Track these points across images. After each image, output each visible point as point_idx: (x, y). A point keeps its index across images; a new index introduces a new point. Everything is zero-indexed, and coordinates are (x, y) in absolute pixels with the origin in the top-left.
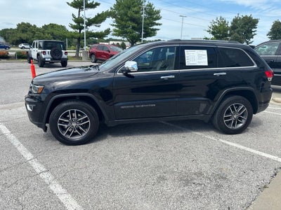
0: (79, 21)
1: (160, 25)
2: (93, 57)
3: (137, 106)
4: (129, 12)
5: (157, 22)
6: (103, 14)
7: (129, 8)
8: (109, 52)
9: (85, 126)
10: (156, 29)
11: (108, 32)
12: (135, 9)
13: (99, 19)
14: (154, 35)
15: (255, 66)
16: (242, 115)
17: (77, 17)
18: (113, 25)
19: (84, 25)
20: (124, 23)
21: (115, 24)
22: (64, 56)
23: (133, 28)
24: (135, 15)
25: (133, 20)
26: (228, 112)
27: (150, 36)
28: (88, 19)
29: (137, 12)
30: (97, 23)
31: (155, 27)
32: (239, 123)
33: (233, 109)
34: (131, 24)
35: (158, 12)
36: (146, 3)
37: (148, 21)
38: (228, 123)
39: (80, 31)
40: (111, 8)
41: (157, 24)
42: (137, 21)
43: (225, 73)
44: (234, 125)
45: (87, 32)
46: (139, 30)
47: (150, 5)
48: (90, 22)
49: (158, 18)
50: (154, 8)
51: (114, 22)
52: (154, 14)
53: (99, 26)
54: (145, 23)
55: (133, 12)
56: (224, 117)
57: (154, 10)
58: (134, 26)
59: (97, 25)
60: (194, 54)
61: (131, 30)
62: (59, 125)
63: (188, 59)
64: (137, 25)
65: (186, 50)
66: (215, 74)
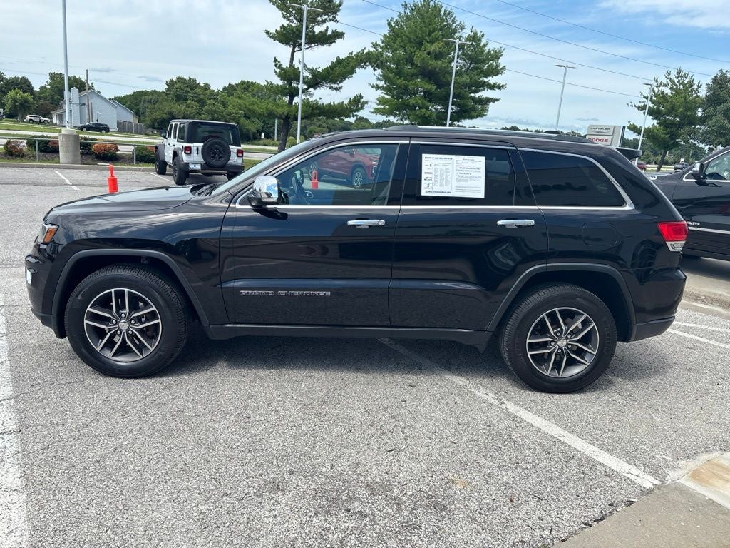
0: (290, 75)
1: (500, 87)
3: (282, 293)
4: (418, 54)
5: (492, 80)
6: (350, 58)
7: (420, 44)
9: (150, 333)
10: (488, 100)
11: (357, 103)
12: (434, 47)
13: (339, 72)
14: (481, 114)
15: (629, 207)
16: (582, 341)
17: (286, 64)
18: (377, 87)
19: (302, 86)
20: (402, 81)
21: (382, 84)
22: (235, 160)
23: (428, 95)
24: (433, 63)
25: (429, 75)
26: (541, 330)
27: (471, 118)
28: (313, 72)
29: (438, 56)
30: (334, 82)
31: (485, 94)
32: (572, 362)
33: (555, 323)
34: (422, 85)
35: (497, 55)
36: (466, 33)
37: (465, 79)
38: (540, 360)
39: (291, 101)
40: (375, 45)
41: (492, 87)
42: (437, 77)
43: (531, 222)
44: (557, 366)
45: (306, 104)
46: (443, 100)
47: (475, 38)
48: (318, 79)
49: (496, 71)
50: (485, 45)
51: (379, 79)
52: (484, 61)
53: (338, 89)
54: (458, 83)
55: (429, 53)
56: (528, 341)
57: (487, 49)
58: (430, 90)
59: (334, 86)
60: (447, 167)
61: (420, 102)
62: (86, 323)
63: (428, 179)
64: (435, 87)
65: (425, 155)
66: (500, 223)
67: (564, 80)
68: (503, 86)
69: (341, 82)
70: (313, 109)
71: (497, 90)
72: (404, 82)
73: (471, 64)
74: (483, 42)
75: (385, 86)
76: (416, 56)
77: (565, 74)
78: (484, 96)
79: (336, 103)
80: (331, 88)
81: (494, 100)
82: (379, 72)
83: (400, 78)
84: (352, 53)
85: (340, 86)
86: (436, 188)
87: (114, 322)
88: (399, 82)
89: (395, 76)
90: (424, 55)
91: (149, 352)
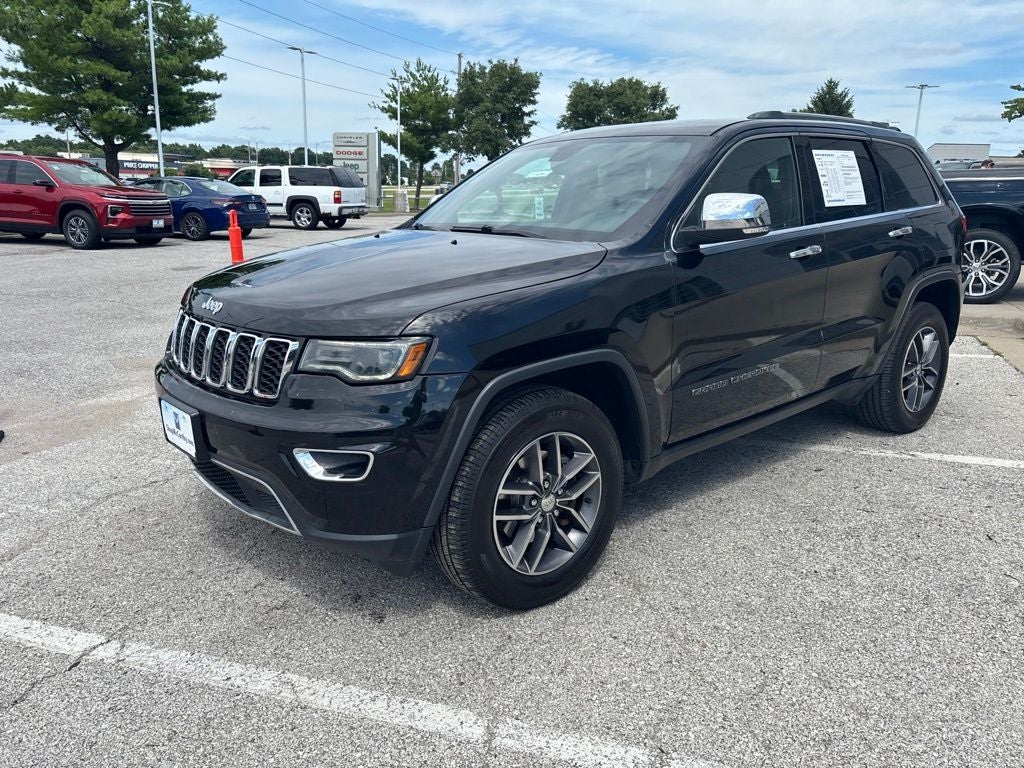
1: (219, 78)
4: (87, 19)
5: (206, 65)
8: (50, 188)
10: (202, 97)
14: (205, 116)
15: (940, 202)
16: (932, 363)
20: (65, 63)
21: (21, 68)
24: (118, 33)
27: (189, 123)
29: (121, 22)
31: (201, 87)
32: (926, 389)
35: (208, 27)
37: (174, 61)
41: (208, 76)
43: (910, 229)
44: (919, 398)
49: (213, 50)
50: (187, 10)
51: (11, 59)
52: (190, 35)
54: (165, 68)
55: (107, 17)
57: (193, 16)
58: (117, 78)
60: (833, 167)
61: (105, 97)
62: (498, 522)
63: (826, 184)
64: (129, 73)
65: (814, 152)
66: (891, 234)
67: (303, 74)
68: (222, 75)
71: (215, 82)
72: (69, 64)
73: (170, 39)
75: (23, 70)
77: (302, 60)
78: (197, 91)
81: (214, 97)
82: (16, 48)
83: (62, 55)
86: (835, 196)
87: (534, 503)
88: (60, 63)
89: (50, 54)
90: (102, 20)
91: (585, 536)
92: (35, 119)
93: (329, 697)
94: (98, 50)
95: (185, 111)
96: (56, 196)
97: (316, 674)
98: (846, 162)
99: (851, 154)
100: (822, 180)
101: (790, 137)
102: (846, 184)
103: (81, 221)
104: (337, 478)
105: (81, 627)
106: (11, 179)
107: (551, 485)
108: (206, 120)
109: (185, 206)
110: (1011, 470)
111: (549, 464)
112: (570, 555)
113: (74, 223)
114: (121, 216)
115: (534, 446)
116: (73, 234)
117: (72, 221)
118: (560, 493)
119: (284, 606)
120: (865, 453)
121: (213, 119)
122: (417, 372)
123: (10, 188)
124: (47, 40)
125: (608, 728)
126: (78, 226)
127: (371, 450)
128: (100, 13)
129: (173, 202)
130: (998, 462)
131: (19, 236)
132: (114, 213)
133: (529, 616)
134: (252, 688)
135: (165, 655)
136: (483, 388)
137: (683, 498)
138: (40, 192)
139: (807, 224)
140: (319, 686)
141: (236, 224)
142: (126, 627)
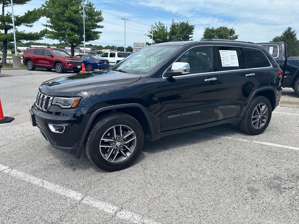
0: (4, 19)
1: (102, 27)
2: (30, 64)
3: (183, 114)
4: (67, 11)
5: (98, 24)
6: (34, 11)
7: (66, 6)
8: (52, 57)
10: (97, 33)
11: (43, 33)
12: (74, 8)
13: (31, 18)
14: (97, 38)
15: (271, 67)
18: (47, 26)
19: (13, 25)
20: (61, 23)
23: (72, 29)
24: (75, 15)
27: (93, 40)
28: (16, 17)
29: (76, 12)
30: (29, 23)
32: (262, 122)
33: (259, 109)
34: (70, 25)
35: (99, 14)
36: (86, 3)
37: (89, 23)
39: (6, 32)
40: (43, 6)
41: (99, 27)
42: (75, 21)
43: (254, 74)
44: (259, 126)
45: (17, 33)
47: (90, 5)
48: (19, 21)
49: (100, 20)
50: (94, 9)
51: (48, 22)
52: (95, 16)
53: (30, 26)
54: (87, 25)
55: (72, 11)
56: (252, 118)
57: (95, 10)
58: (75, 27)
59: (28, 25)
60: (227, 55)
61: (71, 33)
62: (101, 147)
63: (223, 60)
64: (77, 26)
65: (220, 51)
66: (246, 75)
67: (125, 25)
68: (103, 26)
69: (33, 23)
70: (21, 36)
71: (101, 28)
72: (62, 24)
73: (89, 17)
74: (94, 7)
75: (51, 25)
76: (66, 12)
77: (125, 22)
78: (96, 31)
79: (33, 33)
80: (27, 26)
81: (100, 33)
82: (49, 19)
83: (60, 21)
84: (35, 9)
85: (32, 24)
86: (226, 64)
87: (114, 143)
88: (60, 23)
89: (57, 21)
90: (70, 12)
91: (131, 154)
92: (54, 38)
93: (50, 186)
94: (70, 20)
95: (92, 36)
96: (54, 59)
97: (50, 181)
98: (232, 54)
99: (235, 51)
100: (222, 59)
101: (211, 46)
102: (231, 60)
103: (60, 66)
104: (57, 132)
105: (5, 165)
106: (43, 54)
107: (119, 139)
108: (97, 39)
109: (88, 62)
110: (280, 148)
111: (118, 133)
112: (125, 158)
113: (58, 66)
114: (70, 65)
115: (113, 128)
116: (57, 69)
117: (57, 66)
118: (122, 141)
119: (54, 165)
120: (238, 140)
121: (99, 39)
122: (77, 106)
123: (42, 56)
124: (57, 17)
125: (112, 202)
126: (59, 67)
127: (64, 126)
128: (70, 10)
129: (83, 61)
130: (277, 145)
131: (46, 69)
132: (68, 64)
133: (111, 173)
134: (34, 183)
135: (19, 173)
136: (95, 111)
137: (174, 147)
138: (50, 58)
139: (214, 71)
140: (49, 184)
141: (84, 67)
142: (15, 166)
